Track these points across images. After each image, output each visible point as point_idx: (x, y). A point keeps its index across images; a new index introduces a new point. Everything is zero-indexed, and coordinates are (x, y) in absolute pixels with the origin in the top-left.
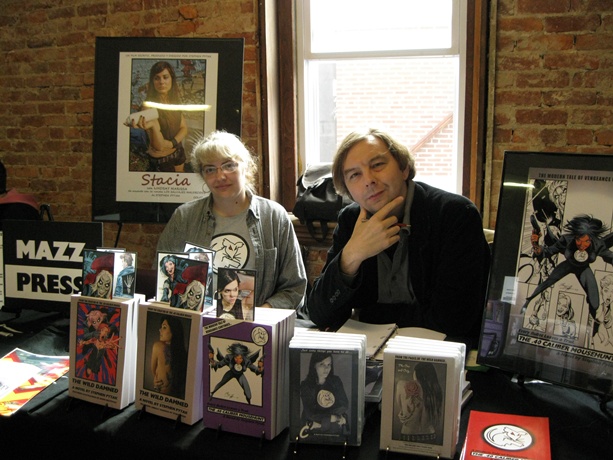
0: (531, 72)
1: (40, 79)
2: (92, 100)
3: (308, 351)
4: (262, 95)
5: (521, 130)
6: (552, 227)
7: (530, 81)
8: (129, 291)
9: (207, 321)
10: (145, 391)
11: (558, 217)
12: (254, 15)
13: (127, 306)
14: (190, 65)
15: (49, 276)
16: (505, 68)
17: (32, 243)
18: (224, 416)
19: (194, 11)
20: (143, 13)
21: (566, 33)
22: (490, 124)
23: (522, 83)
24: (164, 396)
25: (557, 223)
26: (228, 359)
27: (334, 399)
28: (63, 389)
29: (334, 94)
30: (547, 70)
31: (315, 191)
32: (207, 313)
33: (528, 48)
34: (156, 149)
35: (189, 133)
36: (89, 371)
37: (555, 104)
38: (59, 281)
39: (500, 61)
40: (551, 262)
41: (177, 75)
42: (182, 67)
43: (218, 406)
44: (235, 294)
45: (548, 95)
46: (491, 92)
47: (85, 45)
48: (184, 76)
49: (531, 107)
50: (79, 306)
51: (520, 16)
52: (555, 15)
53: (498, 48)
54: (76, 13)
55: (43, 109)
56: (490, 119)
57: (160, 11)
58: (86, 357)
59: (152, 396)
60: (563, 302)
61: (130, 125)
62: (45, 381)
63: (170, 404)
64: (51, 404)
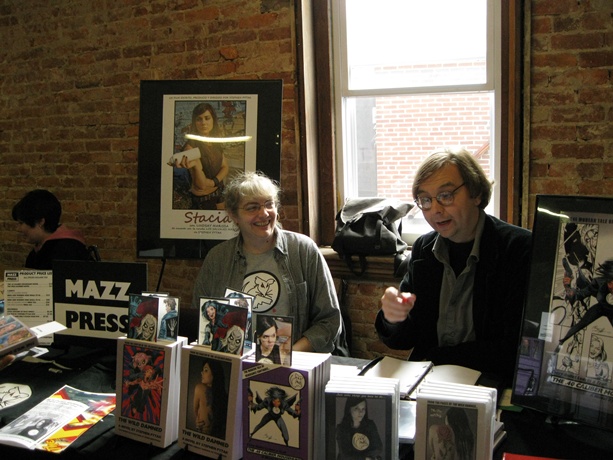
0: (566, 107)
1: (87, 118)
2: (137, 138)
3: (343, 395)
4: (300, 132)
5: (557, 164)
6: (584, 271)
7: (565, 116)
8: (172, 334)
9: (247, 366)
10: (188, 430)
11: (590, 260)
12: (292, 54)
13: (170, 349)
14: (230, 106)
15: (96, 314)
16: (540, 103)
17: (80, 283)
18: (263, 456)
19: (234, 52)
20: (186, 54)
21: (601, 68)
22: (526, 159)
23: (557, 118)
24: (206, 436)
25: (589, 266)
26: (267, 402)
27: (368, 442)
28: (109, 427)
29: (374, 121)
30: (582, 105)
31: (353, 225)
32: (247, 357)
33: (562, 84)
34: (198, 188)
35: (230, 172)
36: (135, 411)
37: (591, 138)
38: (105, 319)
39: (535, 96)
40: (584, 304)
41: (218, 116)
42: (223, 109)
43: (257, 447)
44: (273, 339)
45: (583, 130)
46: (527, 127)
47: (130, 84)
48: (225, 117)
49: (567, 142)
50: (125, 348)
51: (554, 52)
52: (589, 50)
53: (533, 84)
54: (122, 55)
55: (89, 146)
56: (526, 153)
57: (201, 52)
58: (132, 397)
59: (194, 435)
60: (596, 344)
61: (173, 165)
62: (92, 419)
63: (211, 444)
64: (98, 441)
